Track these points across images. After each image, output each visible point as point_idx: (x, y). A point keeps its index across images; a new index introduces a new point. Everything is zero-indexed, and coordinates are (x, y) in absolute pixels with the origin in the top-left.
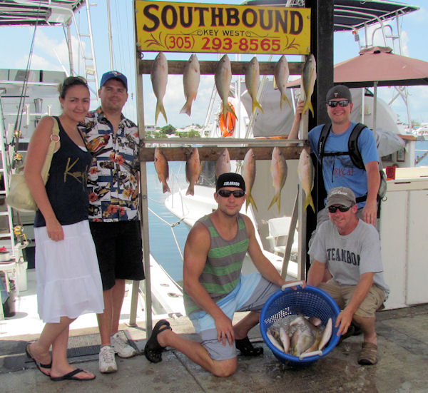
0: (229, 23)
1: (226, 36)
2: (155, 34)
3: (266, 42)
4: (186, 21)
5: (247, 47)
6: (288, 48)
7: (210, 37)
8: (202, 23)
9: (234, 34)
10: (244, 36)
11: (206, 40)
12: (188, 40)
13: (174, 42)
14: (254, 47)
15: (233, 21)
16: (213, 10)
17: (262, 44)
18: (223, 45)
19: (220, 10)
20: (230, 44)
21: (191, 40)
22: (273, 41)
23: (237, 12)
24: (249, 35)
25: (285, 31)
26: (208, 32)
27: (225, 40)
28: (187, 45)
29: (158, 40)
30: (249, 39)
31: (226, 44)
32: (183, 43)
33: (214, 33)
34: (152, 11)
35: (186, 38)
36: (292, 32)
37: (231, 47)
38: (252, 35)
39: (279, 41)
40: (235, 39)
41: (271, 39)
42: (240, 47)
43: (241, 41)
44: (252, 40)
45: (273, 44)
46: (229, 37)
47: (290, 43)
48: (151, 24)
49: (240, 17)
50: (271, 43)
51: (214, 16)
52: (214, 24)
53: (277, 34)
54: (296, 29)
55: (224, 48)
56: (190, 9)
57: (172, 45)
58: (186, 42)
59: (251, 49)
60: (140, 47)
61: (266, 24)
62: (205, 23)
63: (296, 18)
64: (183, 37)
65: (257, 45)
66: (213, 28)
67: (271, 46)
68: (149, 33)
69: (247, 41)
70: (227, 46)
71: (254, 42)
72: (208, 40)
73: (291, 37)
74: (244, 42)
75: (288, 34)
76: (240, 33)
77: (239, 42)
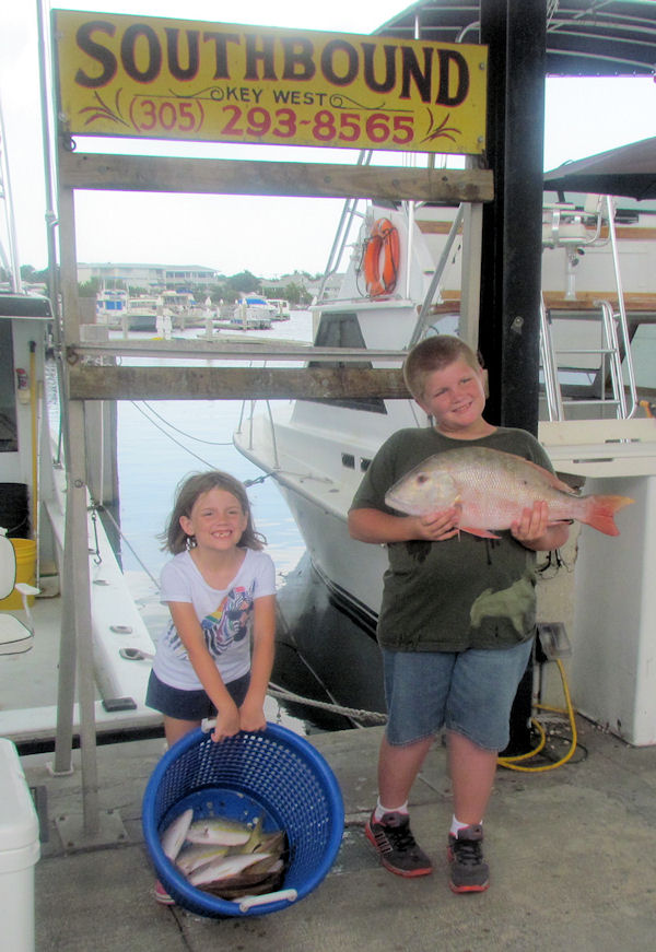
0: (289, 74)
1: (281, 105)
2: (107, 93)
3: (377, 121)
4: (184, 64)
5: (333, 131)
6: (433, 136)
7: (241, 105)
8: (222, 72)
9: (302, 99)
10: (327, 106)
11: (231, 113)
12: (186, 110)
13: (152, 113)
14: (349, 131)
15: (299, 69)
16: (250, 40)
17: (370, 127)
18: (275, 124)
19: (268, 41)
20: (291, 123)
21: (194, 110)
22: (397, 120)
23: (308, 47)
24: (337, 103)
25: (426, 97)
26: (238, 93)
27: (278, 113)
28: (186, 122)
29: (113, 108)
30: (337, 114)
31: (282, 123)
32: (175, 118)
33: (252, 97)
34: (98, 38)
35: (182, 106)
36: (443, 99)
37: (293, 130)
38: (346, 104)
39: (411, 119)
40: (305, 112)
41: (392, 115)
42: (315, 131)
43: (317, 118)
44: (344, 117)
45: (397, 126)
46: (289, 105)
47: (437, 125)
48: (95, 69)
49: (316, 60)
50: (391, 124)
51: (251, 57)
52: (251, 74)
53: (404, 104)
54: (453, 93)
55: (276, 133)
56: (192, 37)
57: (148, 120)
58: (183, 114)
59: (342, 137)
60: (68, 123)
61: (380, 78)
62: (231, 71)
63: (453, 68)
64: (176, 103)
65: (357, 129)
66: (250, 84)
67: (393, 132)
68: (91, 92)
69: (332, 119)
70: (284, 129)
71: (349, 120)
72: (238, 112)
73: (441, 111)
74: (325, 119)
75: (433, 105)
76: (317, 99)
77: (312, 119)
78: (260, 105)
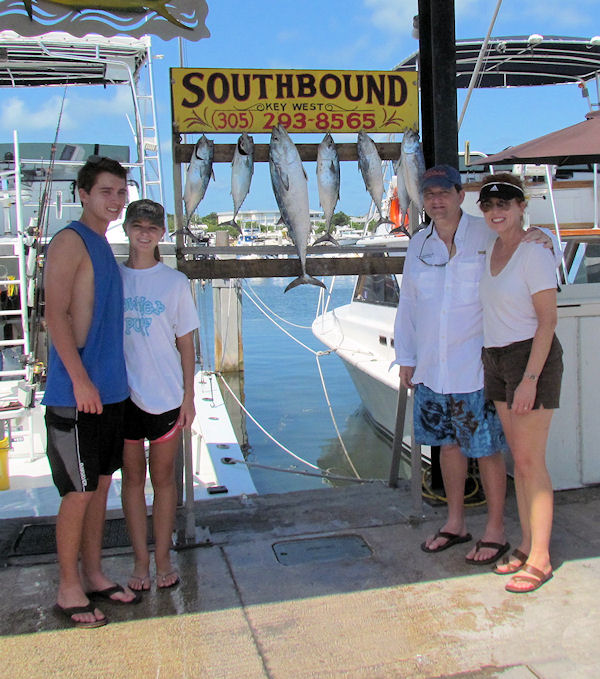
0: (301, 94)
1: (297, 111)
2: (199, 110)
3: (353, 117)
4: (242, 92)
5: (327, 124)
6: (387, 124)
7: (274, 112)
8: (263, 95)
9: (309, 107)
10: (323, 110)
11: (269, 117)
12: (243, 117)
13: (224, 120)
14: (337, 124)
15: (307, 91)
16: (279, 77)
17: (349, 120)
18: (294, 122)
19: (289, 77)
20: (303, 121)
21: (248, 117)
22: (365, 116)
23: (312, 79)
24: (329, 108)
25: (382, 102)
26: (272, 106)
27: (296, 116)
28: (243, 123)
29: (202, 118)
30: (329, 114)
31: (298, 121)
32: (237, 122)
33: (280, 108)
34: (194, 81)
35: (241, 115)
36: (392, 103)
37: (304, 124)
38: (335, 108)
39: (373, 115)
40: (310, 114)
41: (362, 113)
42: (317, 124)
43: (318, 117)
44: (334, 116)
45: (365, 119)
46: (302, 111)
47: (389, 117)
48: (192, 98)
49: (317, 85)
50: (361, 118)
51: (280, 85)
52: (280, 95)
53: (369, 106)
54: (398, 99)
55: (295, 126)
56: (247, 78)
57: (222, 124)
58: (242, 119)
59: (333, 127)
60: (178, 127)
61: (354, 92)
62: (268, 94)
63: (397, 85)
64: (237, 113)
65: (341, 122)
66: (280, 101)
67: (362, 123)
68: (191, 110)
69: (327, 117)
70: (300, 124)
71: (337, 117)
72: (273, 117)
73: (391, 110)
74: (322, 117)
75: (386, 106)
76: (317, 107)
77: (315, 118)
78: (285, 112)
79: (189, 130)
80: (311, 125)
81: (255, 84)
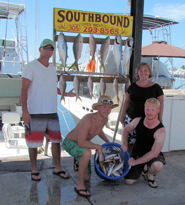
0: (96, 21)
1: (95, 27)
2: (63, 23)
3: (112, 30)
4: (77, 18)
6: (122, 33)
7: (87, 26)
8: (84, 20)
9: (98, 26)
10: (103, 27)
11: (85, 28)
12: (77, 27)
13: (71, 28)
14: (107, 32)
15: (98, 20)
16: (90, 14)
17: (111, 31)
18: (93, 30)
19: (93, 15)
20: (96, 30)
21: (79, 27)
22: (116, 30)
23: (100, 16)
24: (105, 26)
25: (121, 26)
26: (87, 24)
27: (94, 28)
28: (77, 29)
29: (64, 26)
30: (105, 29)
31: (95, 30)
32: (75, 28)
33: (89, 25)
34: (62, 13)
35: (76, 26)
36: (124, 26)
39: (118, 30)
40: (99, 28)
41: (115, 29)
42: (101, 32)
43: (101, 29)
44: (106, 29)
46: (96, 27)
48: (61, 19)
49: (101, 18)
50: (114, 31)
51: (90, 17)
52: (89, 21)
53: (117, 27)
54: (126, 25)
55: (93, 32)
56: (79, 13)
57: (70, 29)
58: (77, 28)
59: (105, 33)
60: (56, 29)
61: (113, 22)
62: (86, 20)
63: (127, 20)
66: (89, 23)
67: (115, 32)
68: (60, 23)
71: (107, 30)
72: (87, 28)
73: (125, 28)
76: (101, 26)
78: (91, 26)
79: (59, 30)
80: (99, 32)
81: (82, 16)
